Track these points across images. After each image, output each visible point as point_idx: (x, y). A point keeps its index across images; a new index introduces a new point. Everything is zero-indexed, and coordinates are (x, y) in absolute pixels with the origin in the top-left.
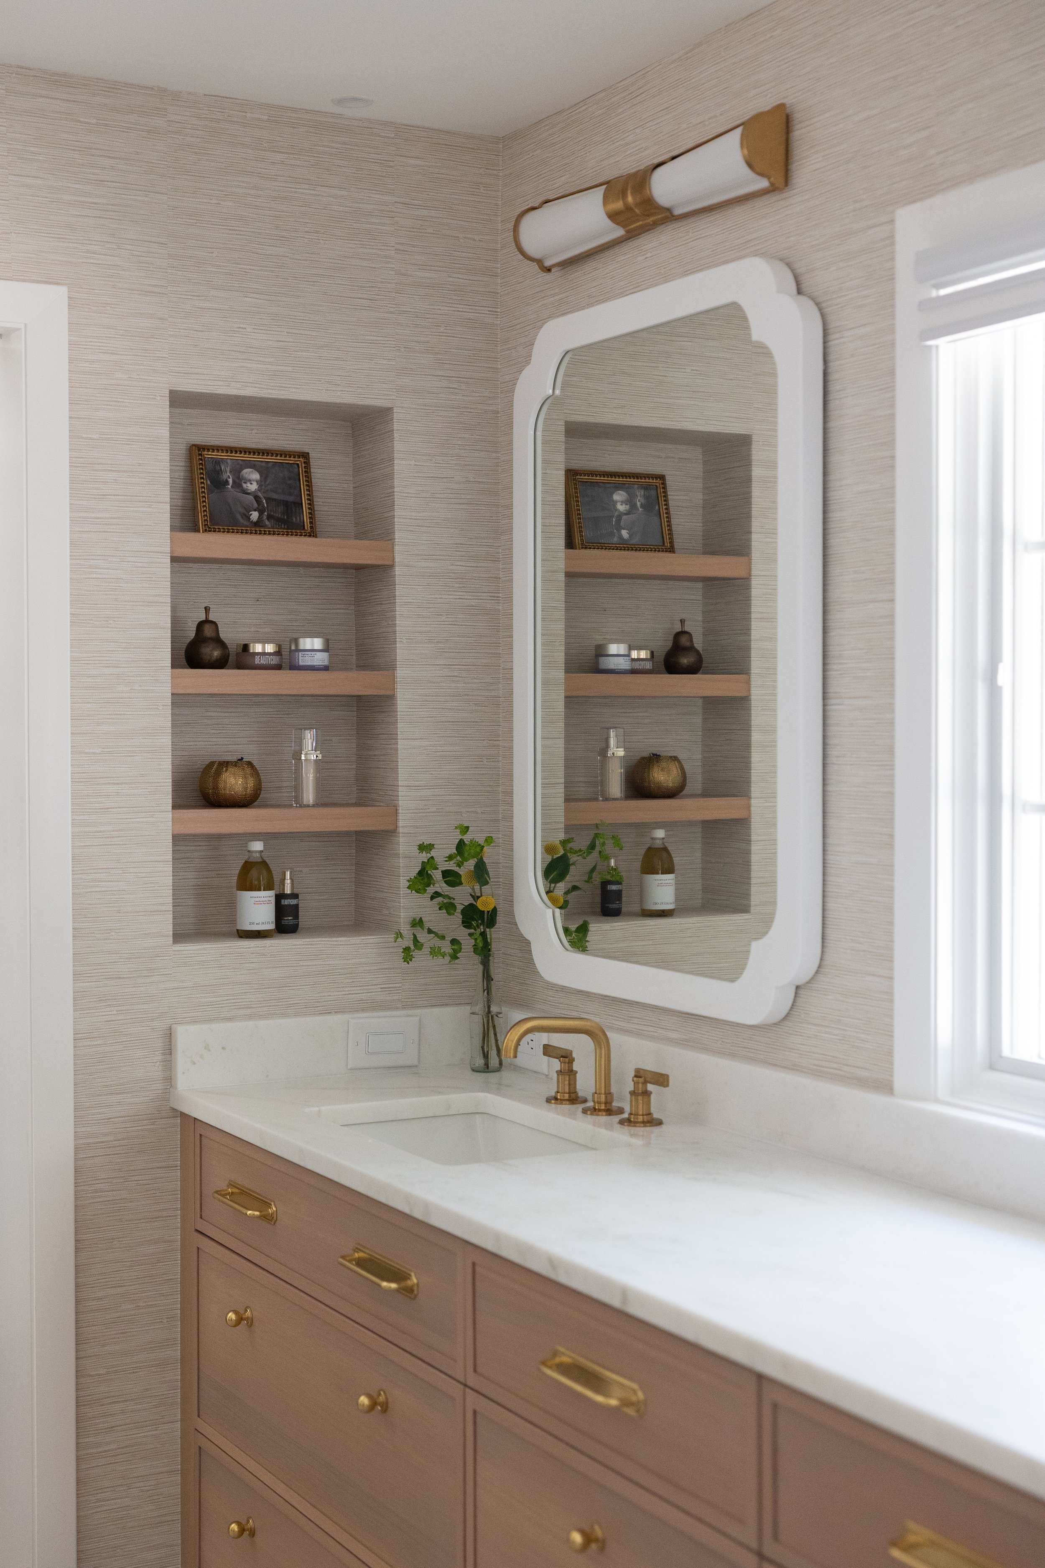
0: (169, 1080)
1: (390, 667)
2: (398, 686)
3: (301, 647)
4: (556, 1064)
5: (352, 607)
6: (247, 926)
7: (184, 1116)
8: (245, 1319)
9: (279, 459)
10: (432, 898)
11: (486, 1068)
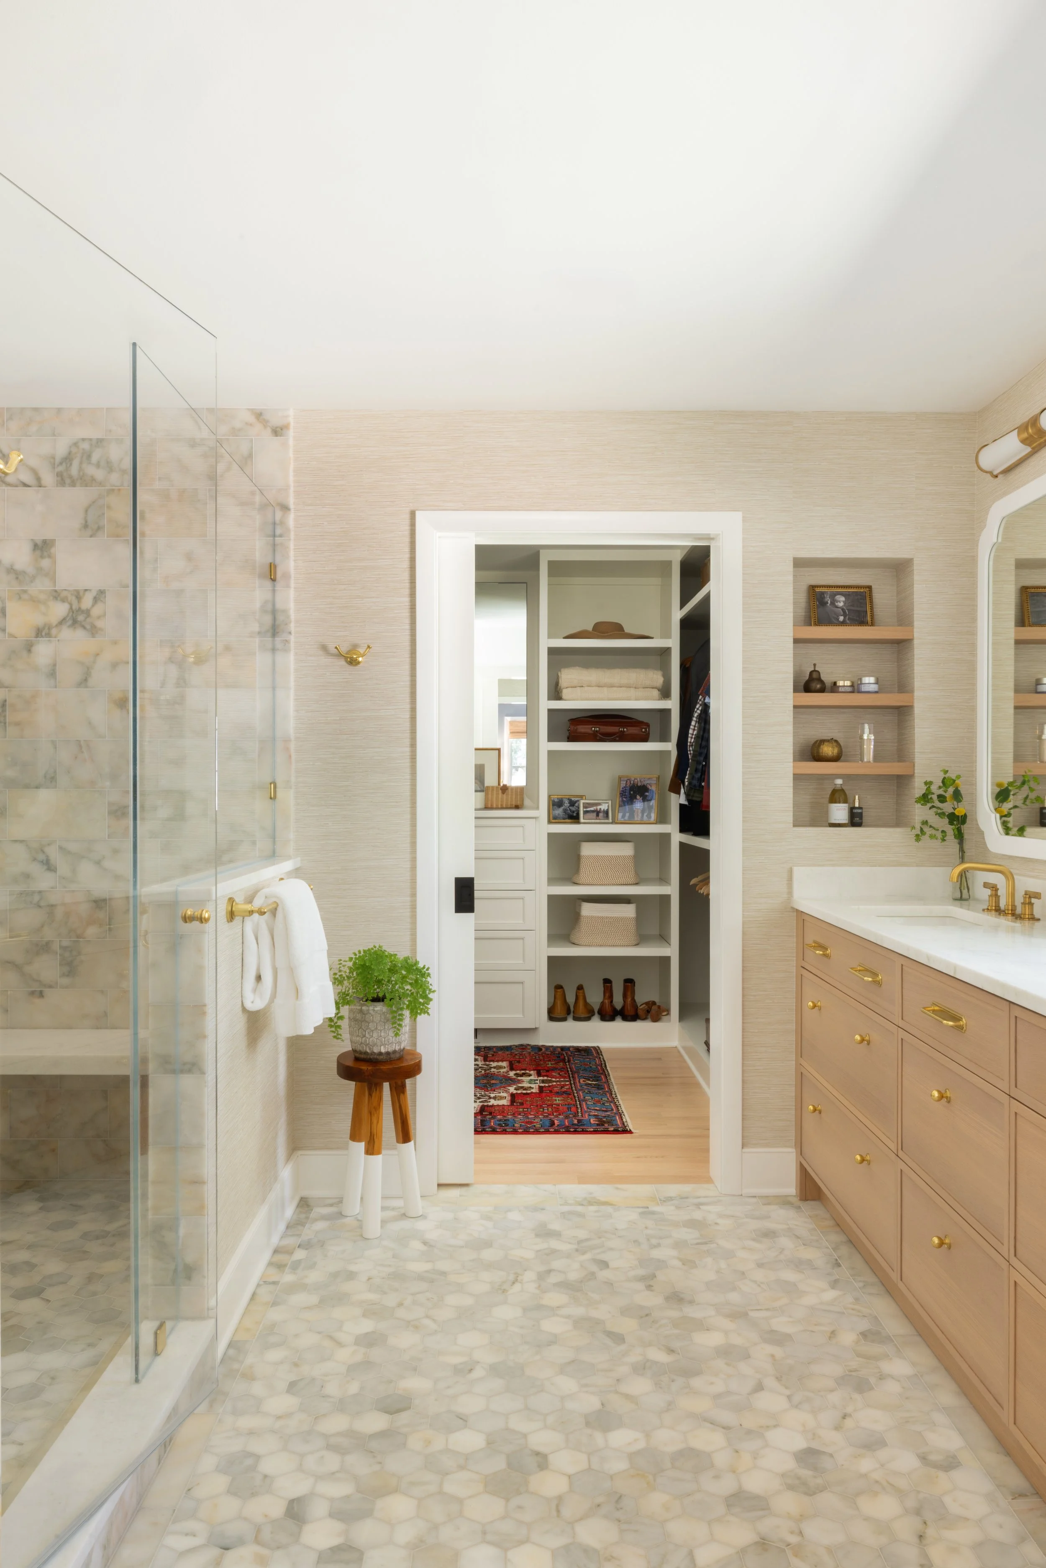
0: (790, 893)
1: (912, 691)
2: (915, 701)
3: (863, 682)
4: (988, 892)
5: (896, 663)
6: (833, 821)
7: (797, 911)
8: (817, 1006)
9: (855, 590)
10: (930, 808)
11: (961, 899)
